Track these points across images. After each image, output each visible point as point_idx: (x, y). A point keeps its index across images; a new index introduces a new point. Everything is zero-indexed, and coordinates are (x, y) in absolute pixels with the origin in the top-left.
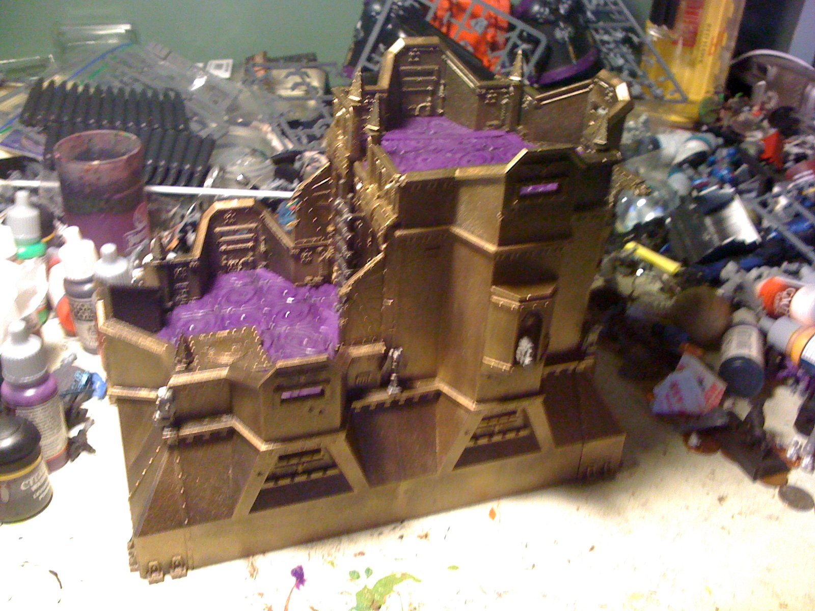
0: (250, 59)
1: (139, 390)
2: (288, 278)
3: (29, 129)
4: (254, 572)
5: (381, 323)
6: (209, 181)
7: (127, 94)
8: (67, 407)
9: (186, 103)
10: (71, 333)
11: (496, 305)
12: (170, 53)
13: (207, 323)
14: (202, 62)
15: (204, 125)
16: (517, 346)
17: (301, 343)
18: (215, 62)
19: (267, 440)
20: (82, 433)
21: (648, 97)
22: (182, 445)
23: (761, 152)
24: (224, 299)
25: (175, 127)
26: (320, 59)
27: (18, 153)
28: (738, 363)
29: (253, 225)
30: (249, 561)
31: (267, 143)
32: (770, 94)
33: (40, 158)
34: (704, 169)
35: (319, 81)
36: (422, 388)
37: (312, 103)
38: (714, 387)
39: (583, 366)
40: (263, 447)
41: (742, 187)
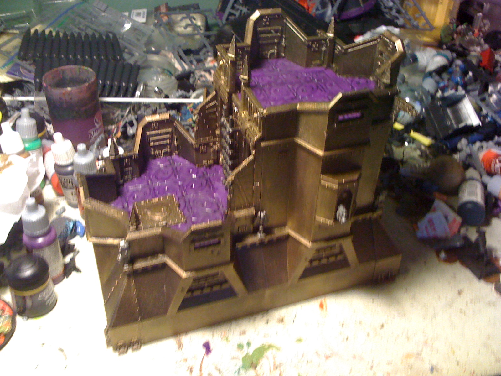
0: (157, 9)
1: (108, 239)
2: (192, 162)
3: (24, 62)
4: (180, 346)
5: (253, 196)
6: (138, 93)
7: (83, 36)
8: (62, 244)
9: (120, 41)
10: (60, 194)
11: (324, 187)
12: (107, 7)
13: (145, 193)
14: (127, 11)
15: (132, 55)
16: (337, 210)
17: (203, 205)
18: (135, 12)
19: (186, 270)
20: (72, 260)
21: (408, 26)
22: (135, 274)
23: (480, 62)
24: (154, 177)
25: (115, 59)
26: (202, 7)
27: (18, 78)
28: (469, 206)
29: (169, 130)
30: (177, 339)
31: (173, 66)
32: (485, 21)
33: (33, 81)
34: (445, 76)
35: (202, 21)
36: (278, 233)
37: (198, 37)
38: (455, 220)
39: (375, 215)
40: (184, 274)
41: (469, 88)
